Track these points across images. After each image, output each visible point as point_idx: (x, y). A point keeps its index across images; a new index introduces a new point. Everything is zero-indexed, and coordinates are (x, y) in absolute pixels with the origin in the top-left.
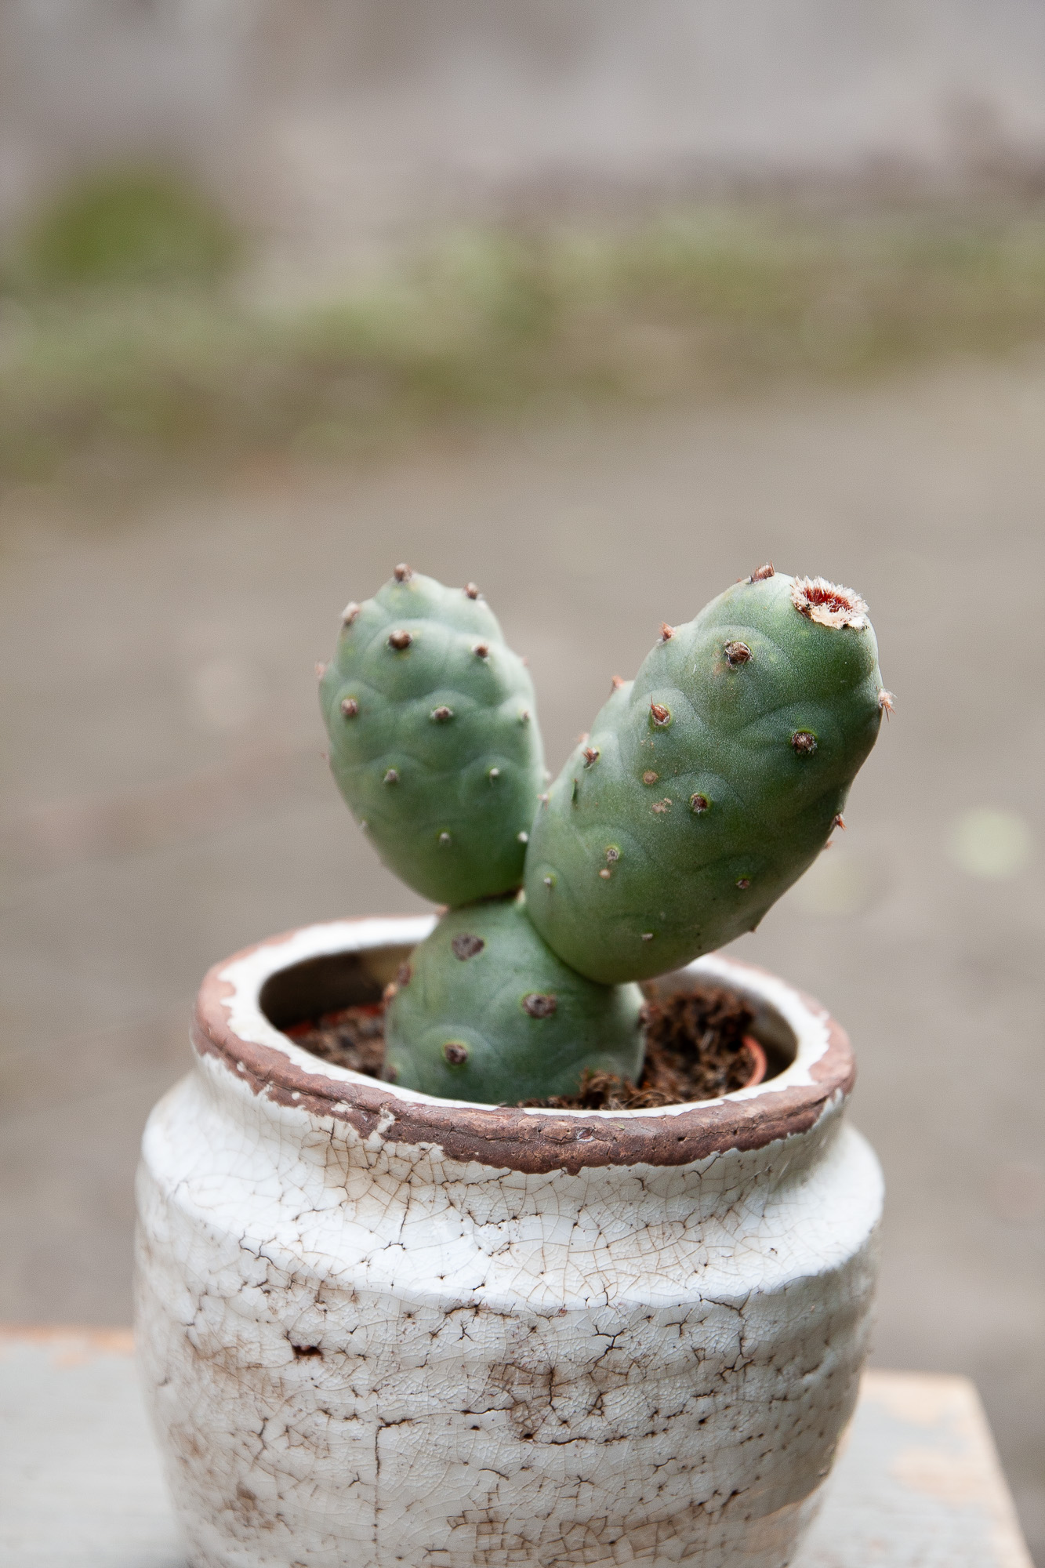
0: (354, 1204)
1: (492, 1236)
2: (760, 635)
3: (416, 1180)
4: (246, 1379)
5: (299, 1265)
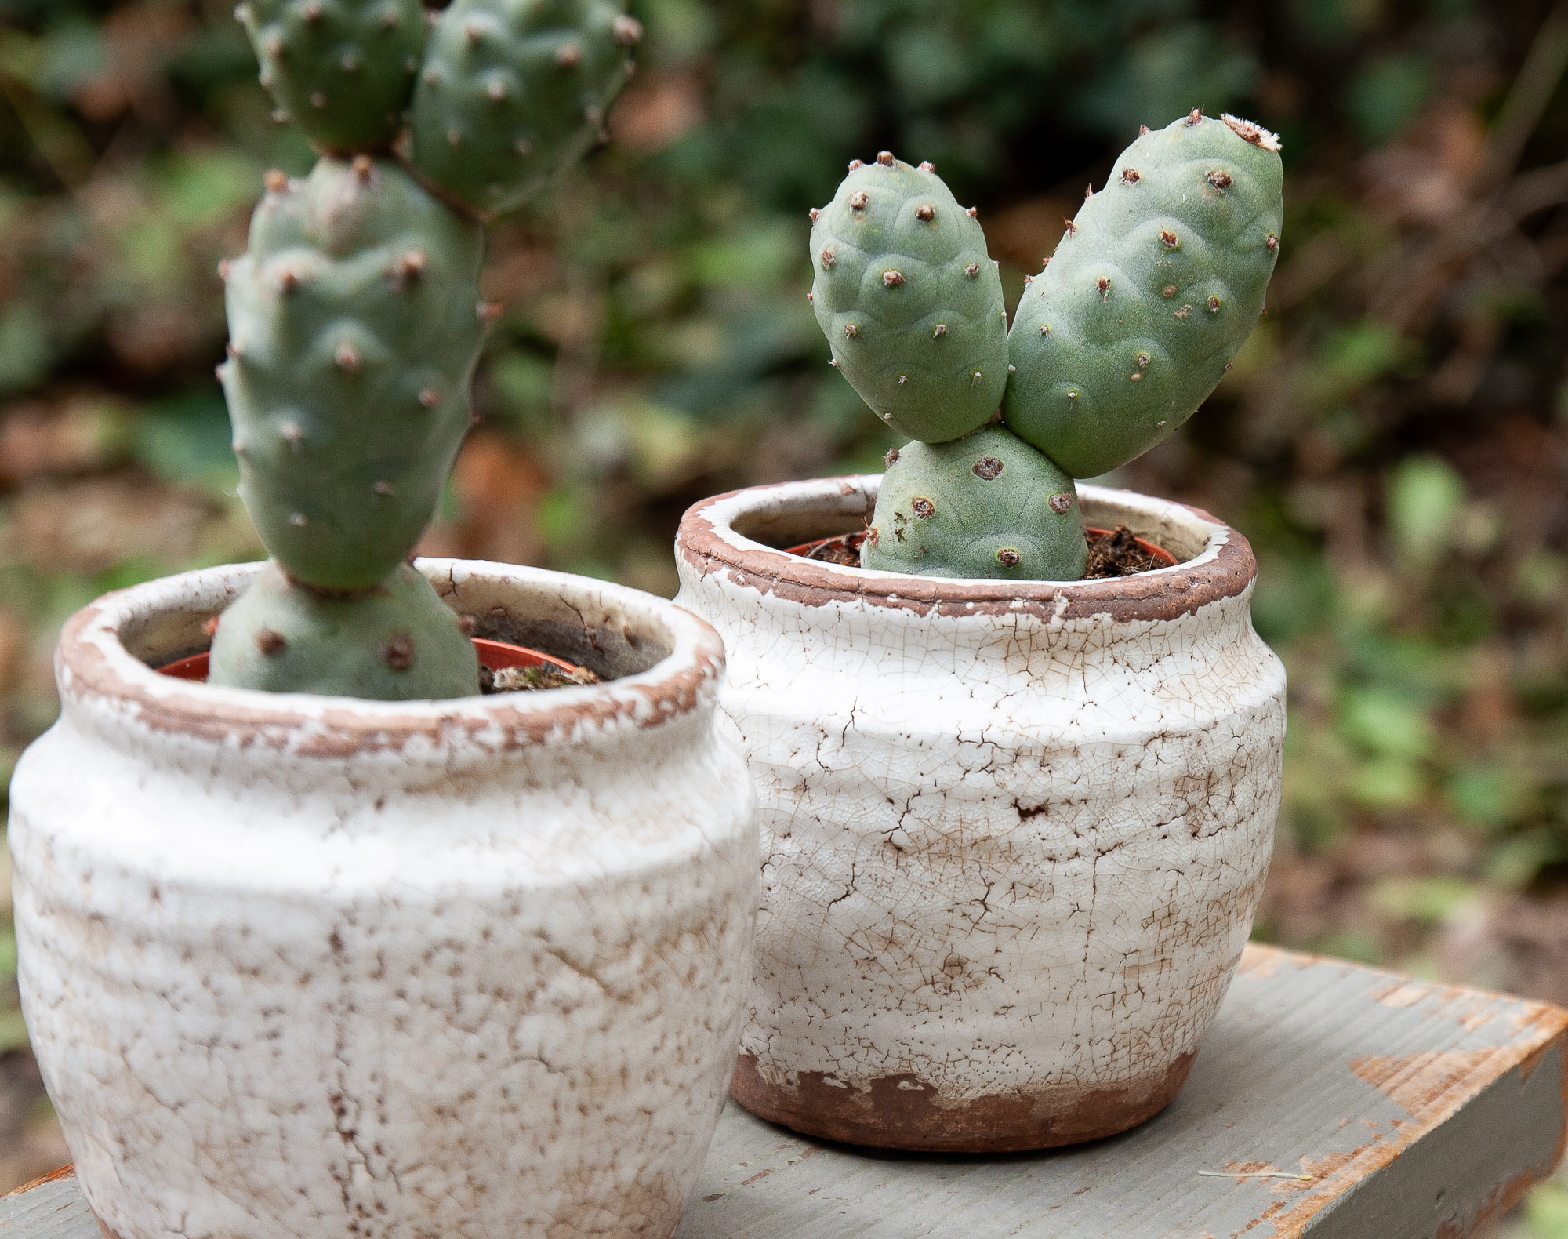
0: (1040, 682)
1: (1149, 679)
2: (1228, 164)
3: (1089, 647)
4: (971, 855)
5: (1023, 739)
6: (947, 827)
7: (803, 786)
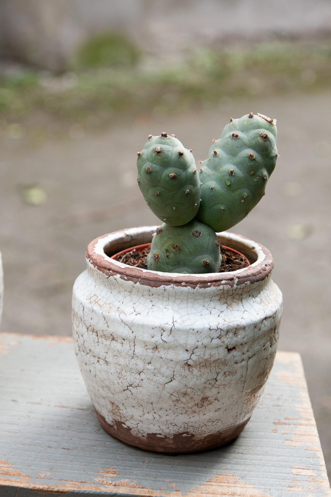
0: (230, 306)
1: (258, 300)
2: (265, 130)
3: (243, 293)
4: (213, 365)
5: (230, 327)
6: (206, 357)
7: (156, 348)
